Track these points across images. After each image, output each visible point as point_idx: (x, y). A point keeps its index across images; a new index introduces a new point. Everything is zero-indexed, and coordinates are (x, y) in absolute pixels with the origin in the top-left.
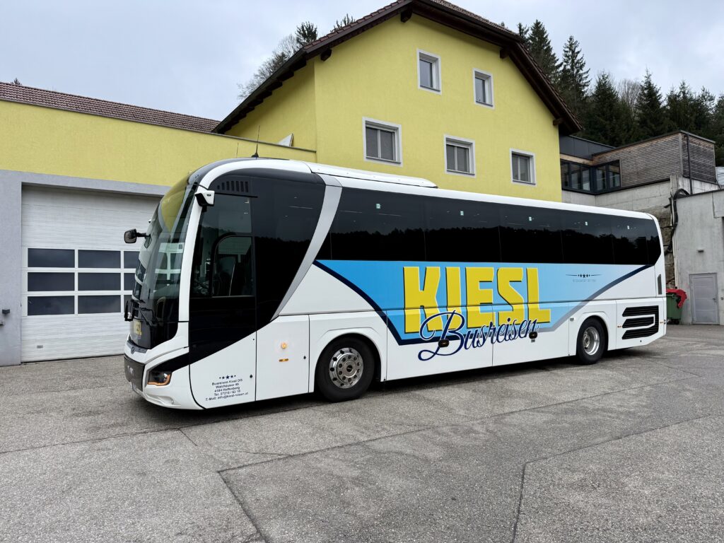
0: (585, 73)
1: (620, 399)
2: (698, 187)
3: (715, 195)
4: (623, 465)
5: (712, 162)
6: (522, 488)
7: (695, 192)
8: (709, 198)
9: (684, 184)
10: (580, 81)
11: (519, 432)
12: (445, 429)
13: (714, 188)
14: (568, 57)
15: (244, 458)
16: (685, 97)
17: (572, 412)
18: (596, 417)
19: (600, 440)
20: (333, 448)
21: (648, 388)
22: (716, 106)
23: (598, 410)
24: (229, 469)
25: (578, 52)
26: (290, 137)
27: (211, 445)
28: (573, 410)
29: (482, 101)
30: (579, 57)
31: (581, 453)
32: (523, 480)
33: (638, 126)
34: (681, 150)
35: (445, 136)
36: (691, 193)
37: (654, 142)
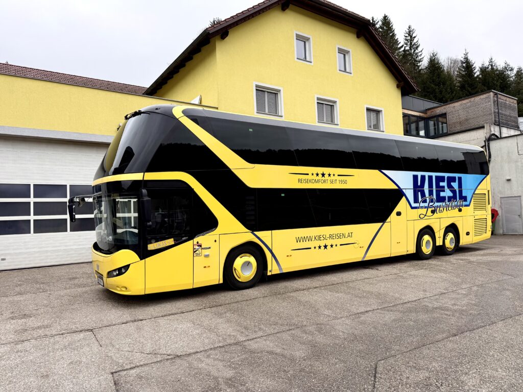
0: (419, 52)
1: (454, 298)
2: (506, 132)
3: (519, 138)
4: (461, 363)
5: (515, 114)
6: (374, 387)
7: (503, 135)
8: (514, 140)
9: (495, 130)
10: (416, 58)
11: (372, 330)
12: (311, 328)
13: (518, 133)
14: (407, 40)
15: (138, 358)
16: (492, 69)
17: (416, 311)
18: (435, 315)
19: (440, 337)
20: (215, 348)
21: (475, 288)
22: (515, 75)
23: (436, 308)
24: (122, 370)
25: (415, 37)
26: (199, 97)
27: (113, 346)
28: (416, 309)
29: (343, 70)
30: (415, 40)
31: (425, 351)
32: (375, 379)
33: (459, 90)
34: (493, 104)
35: (316, 96)
36: (501, 137)
37: (472, 99)
